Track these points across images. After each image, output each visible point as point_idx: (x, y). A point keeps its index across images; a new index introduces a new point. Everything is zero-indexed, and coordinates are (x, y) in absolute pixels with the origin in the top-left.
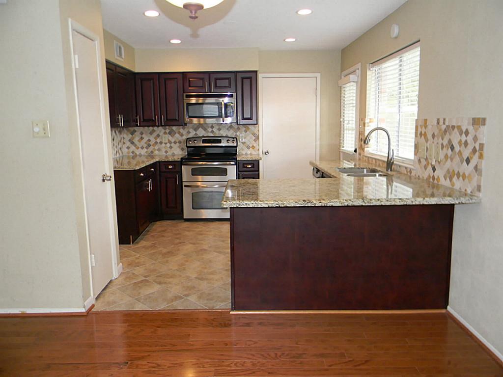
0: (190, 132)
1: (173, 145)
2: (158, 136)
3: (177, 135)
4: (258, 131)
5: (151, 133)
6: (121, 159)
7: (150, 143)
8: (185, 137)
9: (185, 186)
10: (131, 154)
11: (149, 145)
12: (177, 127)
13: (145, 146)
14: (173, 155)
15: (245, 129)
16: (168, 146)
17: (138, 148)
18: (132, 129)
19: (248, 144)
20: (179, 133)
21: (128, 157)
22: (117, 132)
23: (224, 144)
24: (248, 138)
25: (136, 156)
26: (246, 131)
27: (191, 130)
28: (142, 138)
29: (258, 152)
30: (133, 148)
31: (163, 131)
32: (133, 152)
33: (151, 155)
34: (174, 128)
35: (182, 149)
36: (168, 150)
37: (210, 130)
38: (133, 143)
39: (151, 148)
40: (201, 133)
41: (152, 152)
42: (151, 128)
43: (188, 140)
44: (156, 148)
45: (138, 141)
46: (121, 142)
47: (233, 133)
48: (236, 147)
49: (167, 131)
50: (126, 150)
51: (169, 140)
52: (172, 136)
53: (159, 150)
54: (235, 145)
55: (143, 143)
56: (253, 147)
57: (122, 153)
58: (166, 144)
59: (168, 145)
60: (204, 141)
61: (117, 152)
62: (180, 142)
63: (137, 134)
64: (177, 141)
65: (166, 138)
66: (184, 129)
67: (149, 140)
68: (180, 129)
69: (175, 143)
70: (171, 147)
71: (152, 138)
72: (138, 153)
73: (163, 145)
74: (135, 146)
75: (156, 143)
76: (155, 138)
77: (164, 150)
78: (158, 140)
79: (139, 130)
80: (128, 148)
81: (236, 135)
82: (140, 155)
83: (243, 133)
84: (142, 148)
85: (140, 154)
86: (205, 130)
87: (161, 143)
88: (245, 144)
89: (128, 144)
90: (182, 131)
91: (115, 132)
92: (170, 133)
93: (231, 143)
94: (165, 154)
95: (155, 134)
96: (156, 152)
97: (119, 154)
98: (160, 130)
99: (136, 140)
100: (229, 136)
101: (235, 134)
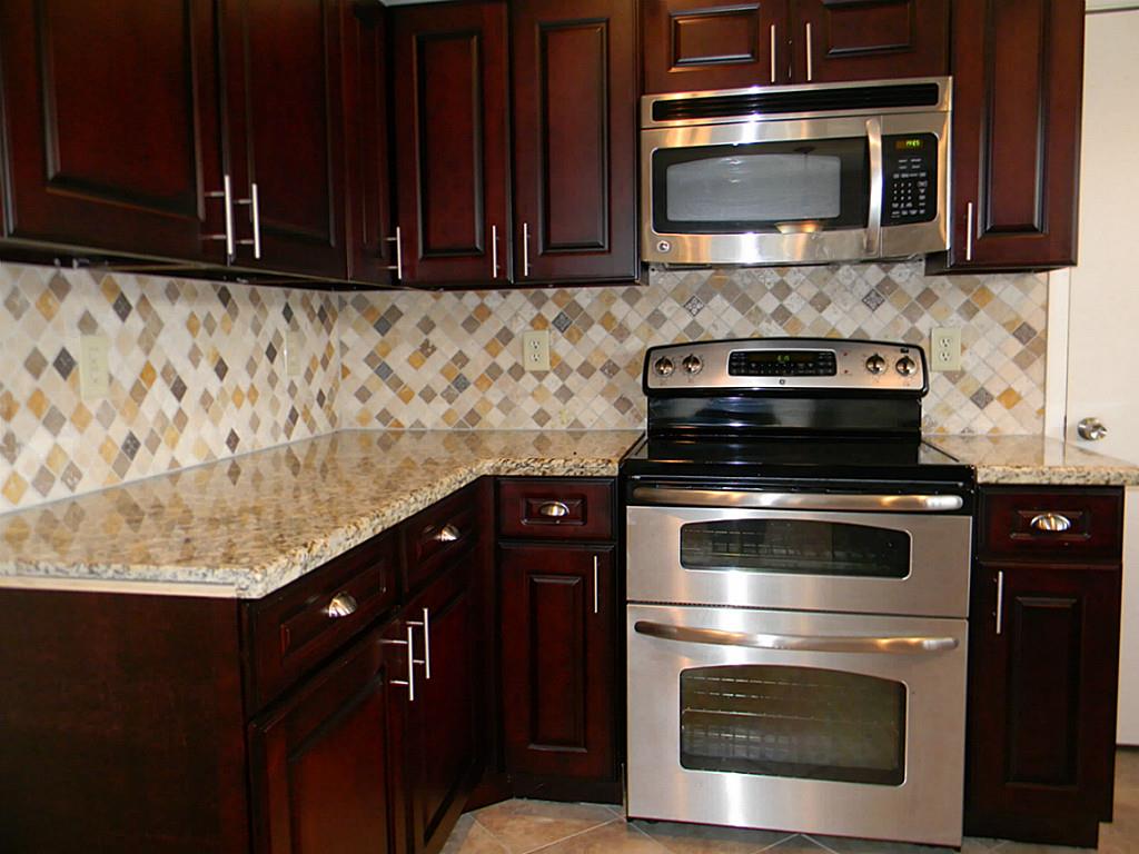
0: (663, 319)
1: (573, 381)
2: (506, 336)
3: (597, 334)
4: (1046, 308)
5: (471, 324)
6: (324, 446)
7: (464, 371)
8: (636, 345)
9: (642, 628)
10: (376, 425)
11: (461, 384)
12: (598, 290)
13: (442, 384)
14: (577, 433)
15: (964, 298)
16: (553, 390)
17: (407, 397)
18: (381, 300)
19: (982, 379)
20: (608, 321)
21: (365, 437)
22: (300, 315)
23: (851, 376)
24: (982, 348)
25: (399, 435)
26: (969, 311)
27: (669, 308)
28: (427, 349)
29: (1038, 423)
30: (384, 396)
31: (529, 312)
32: (384, 416)
33: (468, 435)
34: (584, 296)
35: (623, 404)
36: (553, 406)
37: (769, 304)
38: (384, 372)
39: (469, 399)
40: (722, 319)
41: (473, 416)
42: (471, 298)
43: (656, 357)
44: (495, 395)
45: (410, 361)
46: (325, 363)
47: (894, 323)
48: (913, 397)
49: (551, 312)
50: (355, 405)
51: (554, 358)
52: (569, 337)
53: (506, 406)
54: (914, 382)
55: (431, 374)
56: (1010, 398)
57: (333, 420)
58: (540, 375)
59: (553, 383)
60: (740, 364)
61: (293, 416)
62: (611, 369)
63: (408, 325)
64: (598, 363)
65: (541, 347)
66: (632, 300)
67: (461, 359)
68: (611, 300)
69: (586, 370)
70: (565, 394)
71: (474, 348)
72: (407, 422)
73: (528, 382)
74: (397, 384)
75: (494, 372)
76: (486, 348)
77: (529, 407)
78: (505, 360)
79: (414, 304)
80: (363, 394)
81: (914, 331)
82: (419, 433)
83: (955, 317)
84: (428, 395)
85: (418, 423)
86: (744, 304)
87: (517, 371)
88: (962, 382)
89: (364, 373)
90: (620, 309)
91: (288, 313)
92: (561, 324)
93: (892, 369)
94: (535, 426)
95: (489, 330)
96: (494, 419)
97: (312, 426)
98: (512, 308)
99: (398, 360)
100: (873, 339)
101: (906, 324)
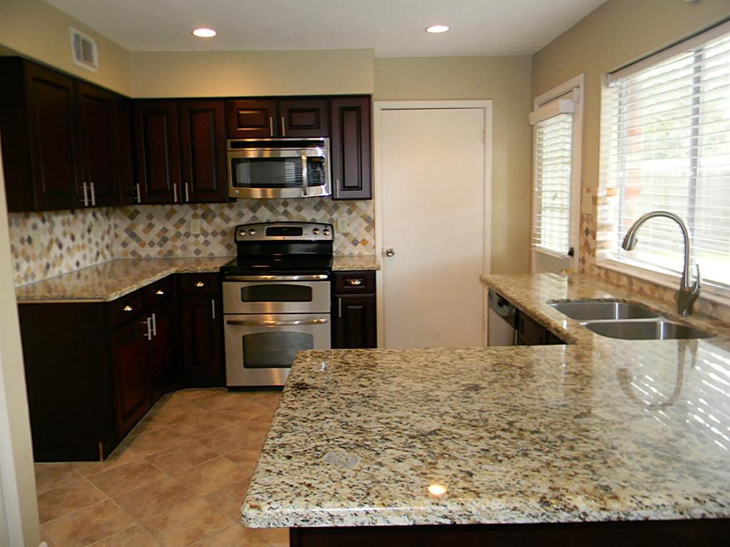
0: (243, 215)
1: (210, 238)
2: (182, 221)
3: (218, 220)
4: (374, 211)
5: (168, 217)
6: (109, 265)
7: (167, 235)
8: (233, 224)
9: (229, 323)
10: (130, 257)
11: (165, 240)
12: (217, 205)
13: (157, 240)
14: (212, 258)
15: (348, 207)
16: (202, 242)
17: (143, 245)
18: (131, 209)
19: (355, 236)
20: (222, 215)
21: (125, 261)
22: (99, 215)
23: (308, 235)
24: (354, 225)
25: (140, 260)
26: (350, 212)
27: (245, 211)
28: (151, 226)
29: (373, 251)
30: (133, 245)
31: (191, 212)
32: (134, 253)
33: (168, 258)
34: (212, 206)
35: (228, 247)
36: (202, 248)
37: (281, 209)
38: (133, 235)
39: (168, 245)
40: (264, 215)
41: (170, 252)
42: (168, 207)
43: (239, 229)
44: (179, 243)
45: (144, 231)
46: (108, 232)
47: (325, 216)
48: (331, 242)
49: (200, 212)
50: (121, 249)
51: (202, 229)
52: (208, 222)
53: (184, 248)
54: (330, 238)
55: (153, 235)
56: (364, 242)
57: (112, 255)
58: (197, 236)
59: (202, 239)
60: (270, 232)
61: (98, 254)
62: (224, 233)
63: (141, 218)
64: (219, 231)
65: (197, 225)
66: (231, 208)
67: (165, 230)
68: (223, 208)
69: (214, 234)
70: (206, 243)
71: (170, 226)
72: (143, 255)
73: (192, 239)
74: (139, 241)
75: (178, 235)
76: (175, 226)
77: (193, 248)
78: (183, 230)
79: (145, 210)
80: (124, 244)
81: (332, 219)
82: (148, 259)
83: (345, 214)
84: (152, 244)
85: (148, 255)
86: (272, 209)
87: (187, 235)
88: (349, 237)
89: (124, 236)
90: (227, 211)
91: (94, 215)
92: (204, 216)
93: (322, 234)
94: (194, 255)
95: (176, 218)
96: (179, 253)
97: (104, 257)
98: (185, 211)
99: (139, 230)
100: (318, 222)
101: (329, 217)
